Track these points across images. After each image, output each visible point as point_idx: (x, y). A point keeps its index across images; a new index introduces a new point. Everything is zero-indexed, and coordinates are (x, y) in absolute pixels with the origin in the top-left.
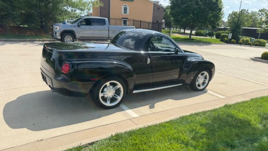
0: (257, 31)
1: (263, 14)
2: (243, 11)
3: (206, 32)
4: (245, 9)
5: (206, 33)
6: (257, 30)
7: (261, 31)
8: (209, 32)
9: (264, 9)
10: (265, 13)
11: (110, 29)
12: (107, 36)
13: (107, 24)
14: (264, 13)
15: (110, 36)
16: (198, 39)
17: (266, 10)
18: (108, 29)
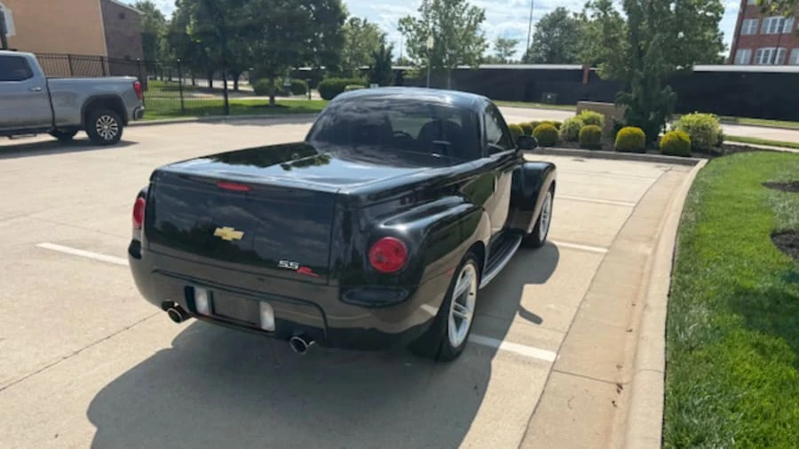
0: (406, 74)
1: (410, 31)
2: (354, 23)
3: (285, 84)
4: (357, 17)
5: (285, 87)
6: (403, 72)
7: (414, 74)
8: (290, 82)
9: (409, 17)
10: (414, 27)
11: (52, 91)
12: (47, 115)
13: (39, 74)
14: (411, 27)
15: (57, 116)
16: (294, 106)
17: (414, 19)
18: (45, 91)
